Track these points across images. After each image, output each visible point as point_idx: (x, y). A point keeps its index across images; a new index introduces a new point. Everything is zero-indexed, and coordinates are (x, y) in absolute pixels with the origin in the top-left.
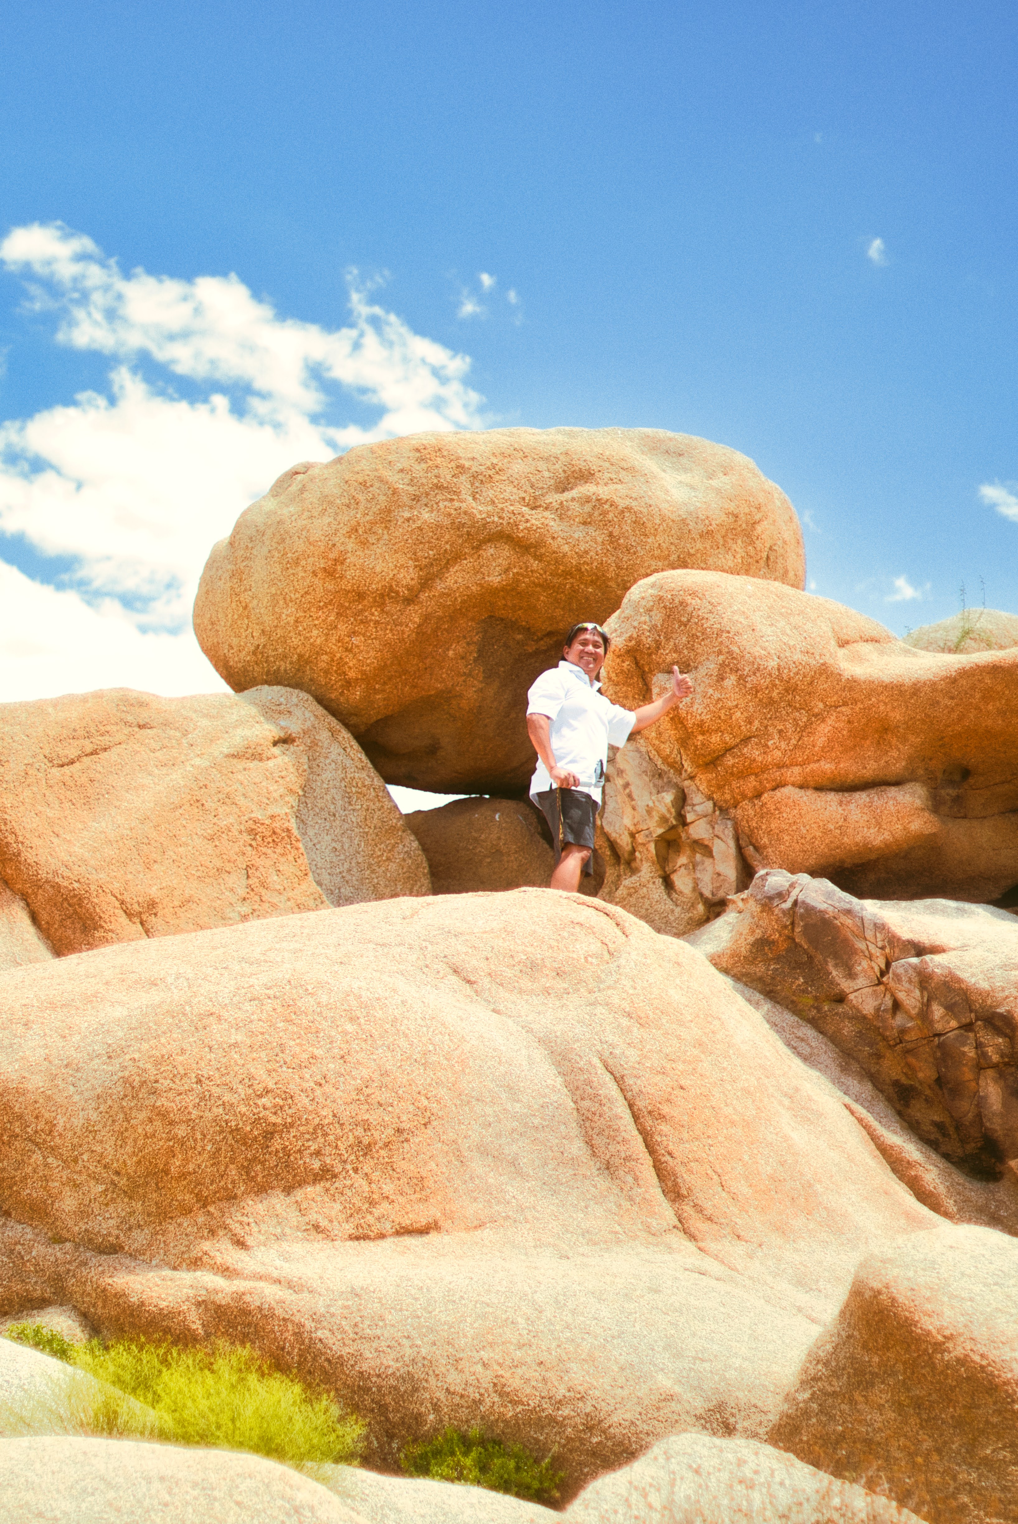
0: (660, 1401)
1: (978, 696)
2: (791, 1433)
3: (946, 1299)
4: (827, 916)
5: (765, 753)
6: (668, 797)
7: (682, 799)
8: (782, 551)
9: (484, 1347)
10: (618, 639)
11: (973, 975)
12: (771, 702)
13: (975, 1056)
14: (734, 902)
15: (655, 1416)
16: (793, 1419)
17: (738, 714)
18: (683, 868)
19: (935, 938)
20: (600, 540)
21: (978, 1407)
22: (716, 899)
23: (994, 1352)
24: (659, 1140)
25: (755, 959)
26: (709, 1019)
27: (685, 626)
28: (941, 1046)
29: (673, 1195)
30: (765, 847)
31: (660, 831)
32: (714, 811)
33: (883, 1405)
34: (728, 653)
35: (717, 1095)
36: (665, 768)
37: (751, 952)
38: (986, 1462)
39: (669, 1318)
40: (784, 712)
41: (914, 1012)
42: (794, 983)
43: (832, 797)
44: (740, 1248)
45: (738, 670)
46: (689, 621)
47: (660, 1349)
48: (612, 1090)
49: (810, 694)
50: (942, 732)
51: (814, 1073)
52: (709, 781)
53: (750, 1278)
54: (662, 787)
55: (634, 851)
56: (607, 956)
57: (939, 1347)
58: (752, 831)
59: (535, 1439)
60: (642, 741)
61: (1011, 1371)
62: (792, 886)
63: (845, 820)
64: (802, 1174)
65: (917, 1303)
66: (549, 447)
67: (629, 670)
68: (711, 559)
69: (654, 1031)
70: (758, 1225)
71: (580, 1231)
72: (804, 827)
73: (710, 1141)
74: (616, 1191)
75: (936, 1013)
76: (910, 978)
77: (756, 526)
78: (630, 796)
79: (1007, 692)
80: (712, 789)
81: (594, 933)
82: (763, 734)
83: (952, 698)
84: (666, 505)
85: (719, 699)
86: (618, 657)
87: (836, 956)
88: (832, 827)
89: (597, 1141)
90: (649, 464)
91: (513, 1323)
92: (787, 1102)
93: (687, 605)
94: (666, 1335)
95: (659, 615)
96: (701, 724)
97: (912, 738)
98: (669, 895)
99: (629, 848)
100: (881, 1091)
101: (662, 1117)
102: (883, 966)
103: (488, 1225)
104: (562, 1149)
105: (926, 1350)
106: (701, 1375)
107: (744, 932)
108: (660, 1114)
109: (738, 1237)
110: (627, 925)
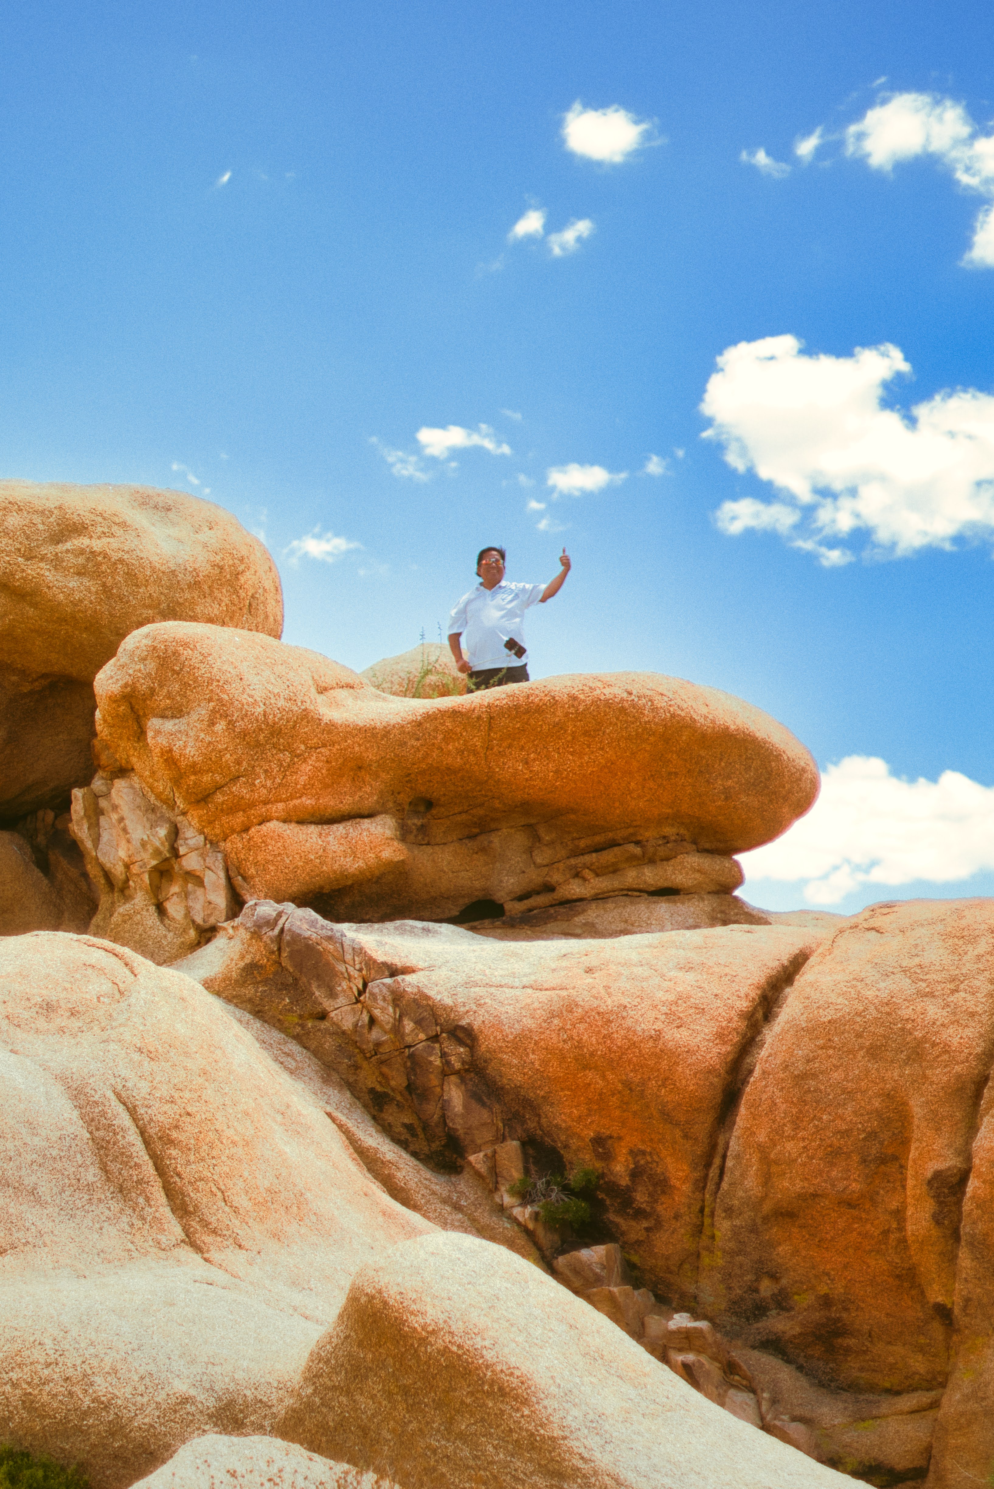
0: (178, 1404)
1: (440, 737)
2: (295, 1424)
3: (429, 1299)
4: (311, 942)
5: (252, 791)
6: (162, 832)
7: (175, 833)
8: (262, 598)
9: (13, 1368)
10: (114, 686)
11: (439, 993)
12: (258, 744)
13: (440, 1065)
14: (225, 929)
15: (172, 1418)
16: (298, 1412)
17: (228, 756)
18: (175, 897)
19: (405, 960)
20: (93, 589)
21: (455, 1390)
22: (207, 925)
23: (468, 1342)
24: (168, 1163)
25: (245, 982)
26: (212, 1049)
27: (178, 674)
28: (411, 1056)
29: (181, 1213)
30: (253, 877)
31: (154, 863)
32: (205, 845)
33: (376, 1395)
34: (218, 700)
35: (220, 1119)
36: (158, 804)
37: (241, 976)
38: (462, 1436)
39: (184, 1328)
40: (269, 754)
41: (388, 1027)
42: (280, 1003)
43: (313, 829)
44: (242, 1255)
45: (227, 715)
46: (181, 669)
47: (176, 1357)
48: (124, 1120)
49: (292, 737)
50: (409, 769)
51: (299, 1086)
52: (200, 817)
53: (252, 1283)
54: (156, 821)
55: (127, 880)
56: (117, 996)
57: (423, 1341)
58: (240, 862)
59: (61, 1448)
60: (136, 778)
61: (482, 1357)
62: (280, 915)
63: (324, 850)
64: (295, 1185)
65: (404, 1305)
66: (44, 501)
67: (124, 714)
68: (198, 608)
69: (163, 1063)
70: (257, 1234)
71: (95, 1251)
72: (288, 857)
73: (214, 1161)
74: (129, 1211)
75: (407, 1027)
76: (384, 997)
77: (239, 576)
78: (125, 830)
79: (464, 734)
80: (203, 824)
81: (105, 974)
82: (250, 773)
83: (418, 739)
84: (157, 558)
85: (210, 742)
86: (115, 701)
87: (318, 977)
88: (313, 857)
89: (113, 1167)
90: (139, 518)
91: (40, 1344)
92: (279, 1118)
93: (179, 655)
94: (181, 1345)
95: (153, 664)
96: (194, 765)
97: (383, 775)
98: (162, 921)
99: (123, 877)
100: (358, 1098)
101: (171, 1142)
102: (361, 986)
103: (9, 1252)
104: (78, 1176)
105: (412, 1345)
106: (213, 1378)
107: (235, 958)
108: (169, 1139)
109: (240, 1246)
110: (135, 965)
